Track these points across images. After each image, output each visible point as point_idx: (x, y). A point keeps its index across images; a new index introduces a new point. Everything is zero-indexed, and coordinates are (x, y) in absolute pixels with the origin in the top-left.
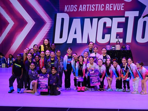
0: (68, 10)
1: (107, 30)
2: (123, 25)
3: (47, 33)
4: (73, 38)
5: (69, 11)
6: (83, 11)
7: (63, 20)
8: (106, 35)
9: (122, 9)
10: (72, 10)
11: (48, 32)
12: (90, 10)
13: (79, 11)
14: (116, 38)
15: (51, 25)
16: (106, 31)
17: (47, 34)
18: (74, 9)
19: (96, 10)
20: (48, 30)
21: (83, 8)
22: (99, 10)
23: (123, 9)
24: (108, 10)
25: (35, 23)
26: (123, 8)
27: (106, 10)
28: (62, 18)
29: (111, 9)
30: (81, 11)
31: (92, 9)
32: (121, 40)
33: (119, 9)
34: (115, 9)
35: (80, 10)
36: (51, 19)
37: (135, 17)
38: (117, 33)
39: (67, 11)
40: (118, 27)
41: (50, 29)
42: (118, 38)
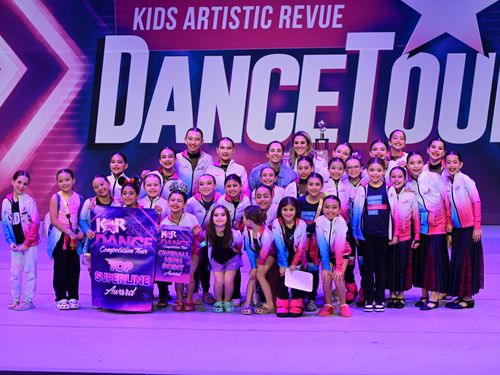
0: (145, 26)
1: (284, 99)
2: (340, 82)
3: (68, 105)
4: (164, 127)
5: (148, 28)
6: (199, 28)
7: (126, 59)
8: (278, 114)
9: (335, 25)
10: (159, 24)
11: (74, 101)
12: (224, 27)
13: (185, 28)
14: (316, 126)
15: (84, 77)
16: (278, 100)
17: (69, 109)
18: (167, 20)
19: (246, 27)
20: (73, 97)
21: (200, 18)
22: (255, 26)
23: (340, 26)
24: (288, 26)
25: (25, 69)
26: (339, 21)
27: (281, 26)
28: (123, 54)
29: (298, 23)
30: (193, 28)
31: (231, 24)
32: (332, 135)
33: (324, 22)
34: (310, 25)
35: (189, 27)
36: (84, 57)
37: (380, 51)
38: (318, 108)
39: (142, 28)
40: (322, 88)
41: (80, 94)
42: (322, 127)
